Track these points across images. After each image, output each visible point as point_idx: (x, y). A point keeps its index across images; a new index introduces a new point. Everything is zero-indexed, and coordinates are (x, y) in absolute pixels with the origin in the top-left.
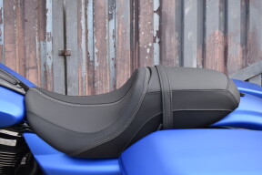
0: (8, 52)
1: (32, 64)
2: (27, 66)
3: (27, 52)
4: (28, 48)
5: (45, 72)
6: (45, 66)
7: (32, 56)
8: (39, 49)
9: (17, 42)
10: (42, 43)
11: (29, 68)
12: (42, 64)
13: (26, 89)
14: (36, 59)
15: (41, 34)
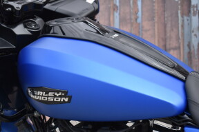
0: (146, 31)
1: (173, 43)
2: (168, 47)
3: (168, 29)
4: (169, 25)
5: (190, 53)
6: (189, 46)
7: (173, 35)
8: (182, 26)
9: (156, 19)
10: (185, 18)
11: (170, 49)
12: (186, 44)
13: (185, 74)
14: (178, 38)
15: (185, 7)
